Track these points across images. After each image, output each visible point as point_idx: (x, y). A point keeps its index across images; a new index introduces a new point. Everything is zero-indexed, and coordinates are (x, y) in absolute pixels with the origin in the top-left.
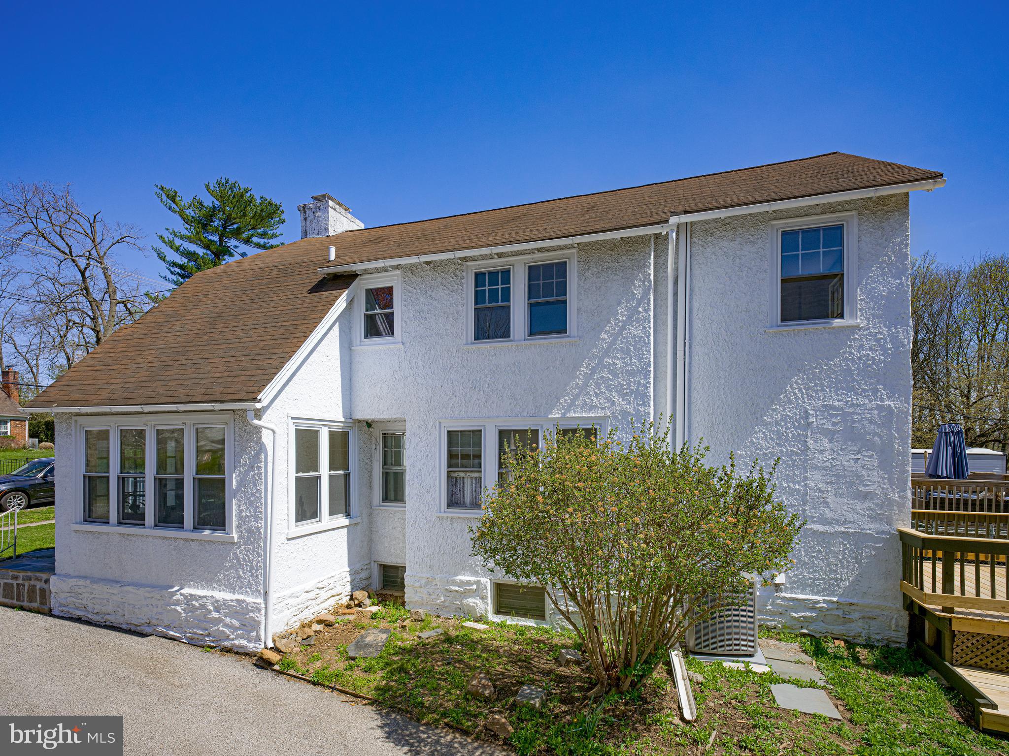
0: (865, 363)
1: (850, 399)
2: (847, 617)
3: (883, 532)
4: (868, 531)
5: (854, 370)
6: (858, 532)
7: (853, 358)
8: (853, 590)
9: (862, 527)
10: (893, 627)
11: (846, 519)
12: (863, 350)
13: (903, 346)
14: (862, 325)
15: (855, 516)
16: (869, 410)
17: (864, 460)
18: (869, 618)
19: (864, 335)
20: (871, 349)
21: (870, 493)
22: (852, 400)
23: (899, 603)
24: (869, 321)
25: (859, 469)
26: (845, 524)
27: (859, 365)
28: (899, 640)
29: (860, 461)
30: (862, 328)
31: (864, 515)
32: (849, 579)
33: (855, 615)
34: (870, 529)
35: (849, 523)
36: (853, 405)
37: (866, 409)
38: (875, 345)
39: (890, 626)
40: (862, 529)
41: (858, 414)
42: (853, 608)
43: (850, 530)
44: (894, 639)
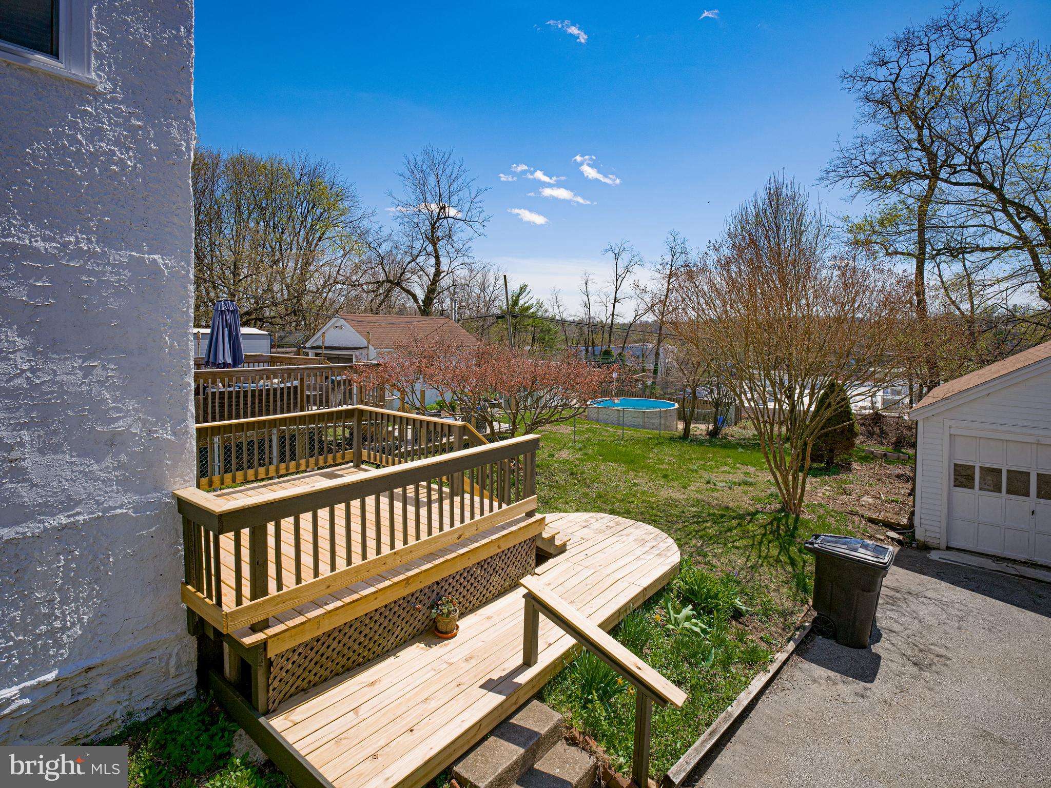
0: (105, 169)
1: (72, 239)
2: (81, 698)
3: (147, 505)
4: (119, 511)
5: (80, 179)
6: (98, 517)
7: (79, 151)
8: (93, 638)
9: (105, 505)
10: (172, 671)
11: (69, 498)
12: (101, 140)
13: (179, 153)
14: (100, 88)
15: (90, 486)
16: (114, 266)
17: (105, 369)
18: (128, 677)
19: (105, 111)
20: (117, 143)
21: (120, 433)
22: (77, 242)
23: (181, 625)
24: (115, 85)
25: (95, 387)
26: (66, 509)
27: (91, 170)
28: (183, 689)
29: (98, 372)
30: (100, 94)
31: (111, 480)
32: (80, 620)
33: (102, 684)
34: (121, 507)
35: (78, 503)
36: (80, 253)
37: (108, 264)
38: (126, 137)
39: (167, 673)
40: (105, 511)
41: (90, 273)
42: (92, 673)
43: (81, 518)
44: (174, 692)
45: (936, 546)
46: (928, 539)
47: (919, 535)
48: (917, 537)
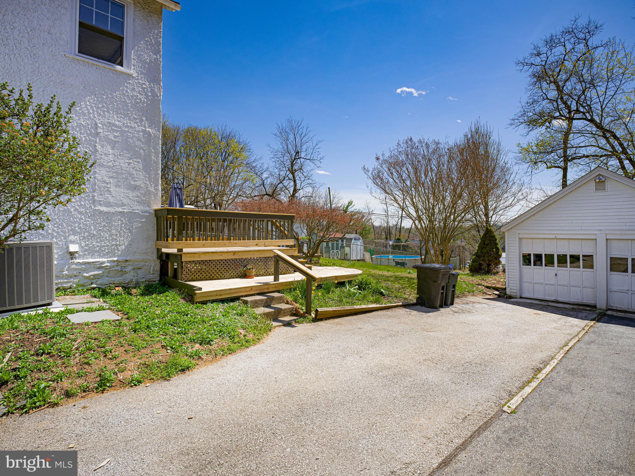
0: (135, 101)
1: (126, 122)
2: (123, 270)
3: (146, 212)
4: (136, 211)
5: (128, 103)
6: (130, 212)
7: (128, 95)
8: (128, 251)
9: (133, 208)
10: (152, 271)
11: (122, 203)
12: (134, 92)
13: (157, 96)
14: (134, 75)
15: (128, 201)
16: (137, 131)
17: (134, 164)
18: (138, 269)
19: (135, 82)
20: (139, 93)
21: (138, 186)
22: (127, 123)
23: (155, 256)
24: (138, 74)
25: (131, 169)
26: (122, 206)
27: (131, 101)
28: (155, 280)
29: (132, 164)
30: (134, 77)
31: (134, 200)
32: (124, 244)
33: (129, 268)
34: (138, 210)
35: (125, 205)
36: (127, 126)
37: (135, 131)
38: (141, 91)
39: (150, 272)
40: (133, 210)
41: (131, 133)
42: (127, 263)
43: (125, 210)
44: (152, 280)
45: (515, 296)
46: (512, 294)
47: (508, 292)
48: (507, 293)
